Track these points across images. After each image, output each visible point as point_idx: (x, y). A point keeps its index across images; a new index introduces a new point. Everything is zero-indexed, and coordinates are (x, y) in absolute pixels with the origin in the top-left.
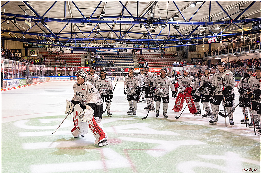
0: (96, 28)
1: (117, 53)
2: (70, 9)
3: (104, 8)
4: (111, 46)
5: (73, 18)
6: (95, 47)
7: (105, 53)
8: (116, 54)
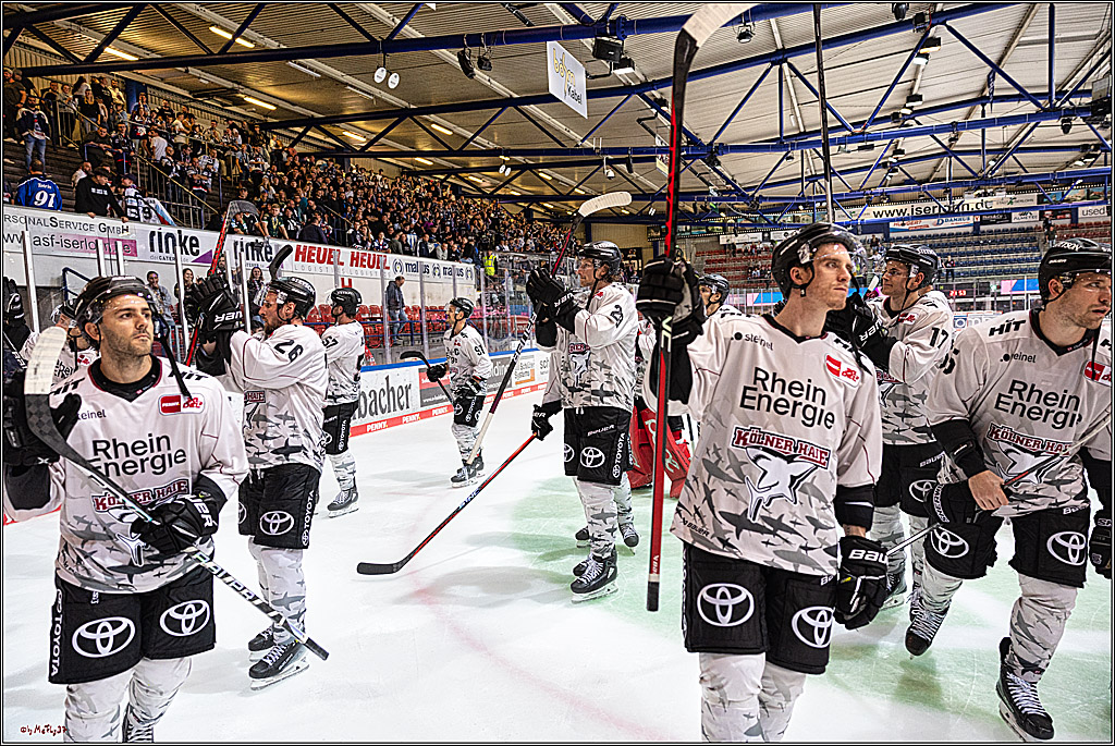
0: (889, 153)
1: (970, 229)
2: (795, 104)
3: (918, 82)
4: (947, 209)
5: (807, 130)
6: (884, 216)
7: (924, 233)
8: (966, 234)
